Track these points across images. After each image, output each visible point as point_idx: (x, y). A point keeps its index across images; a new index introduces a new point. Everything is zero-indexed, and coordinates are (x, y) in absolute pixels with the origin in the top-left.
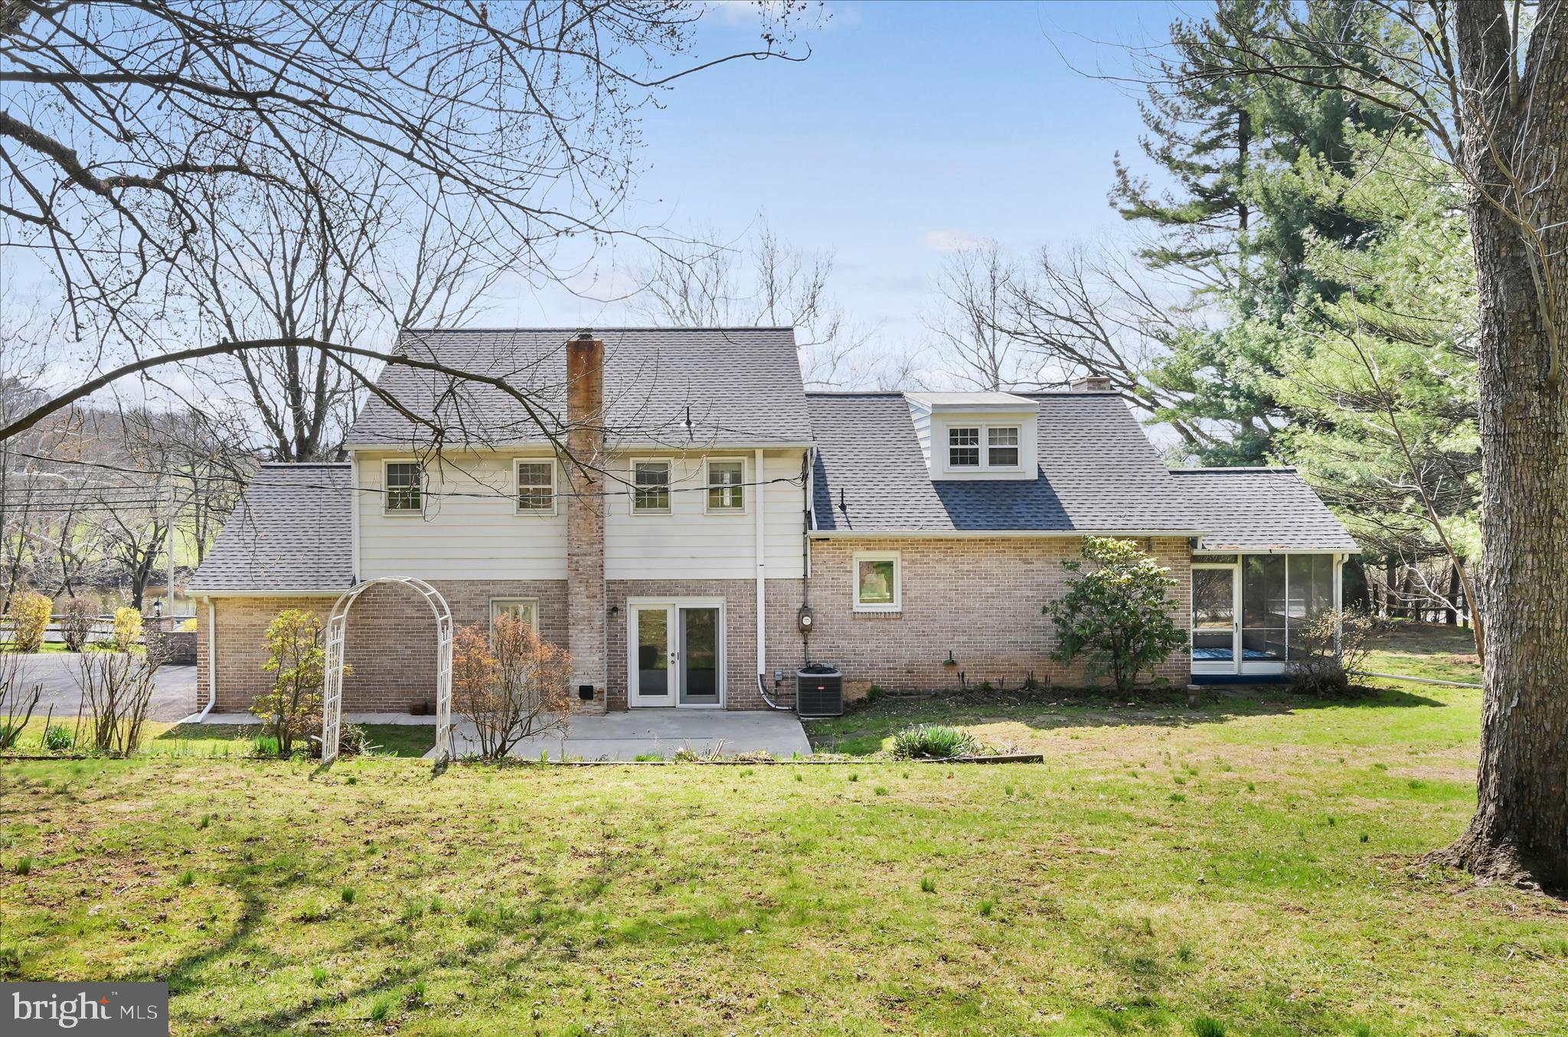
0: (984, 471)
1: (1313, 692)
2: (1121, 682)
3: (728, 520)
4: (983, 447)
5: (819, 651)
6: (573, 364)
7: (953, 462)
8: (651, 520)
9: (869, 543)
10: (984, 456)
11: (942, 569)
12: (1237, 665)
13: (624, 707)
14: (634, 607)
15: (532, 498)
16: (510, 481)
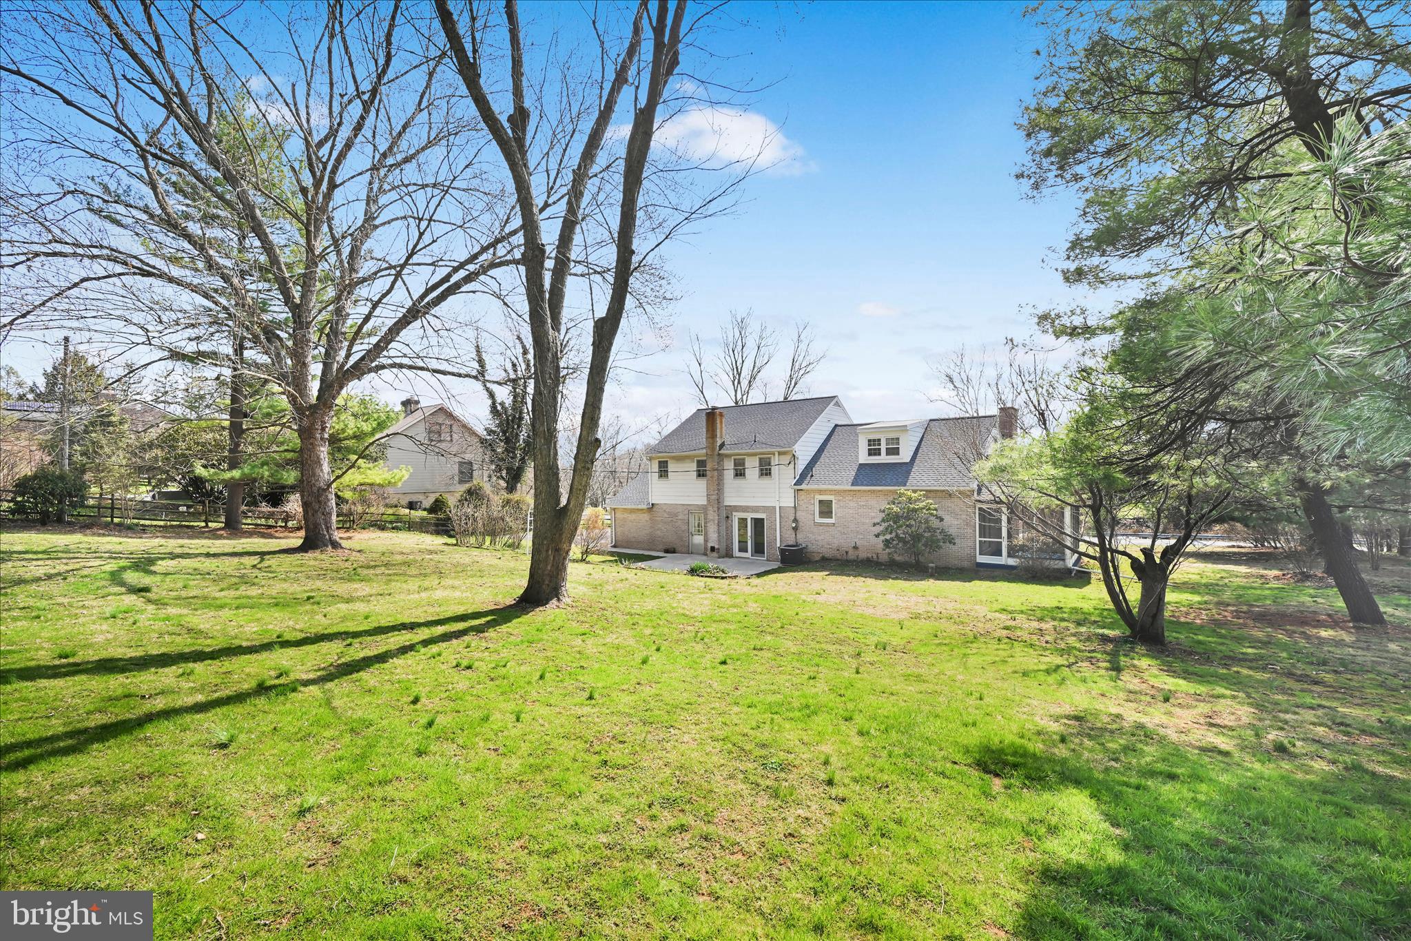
0: (884, 458)
1: (1048, 577)
2: (918, 562)
3: (766, 481)
4: (883, 448)
5: (801, 538)
6: (707, 420)
7: (870, 454)
8: (740, 481)
9: (821, 492)
10: (883, 451)
11: (852, 504)
12: (1004, 560)
13: (731, 556)
14: (737, 516)
15: (701, 474)
16: (694, 466)
